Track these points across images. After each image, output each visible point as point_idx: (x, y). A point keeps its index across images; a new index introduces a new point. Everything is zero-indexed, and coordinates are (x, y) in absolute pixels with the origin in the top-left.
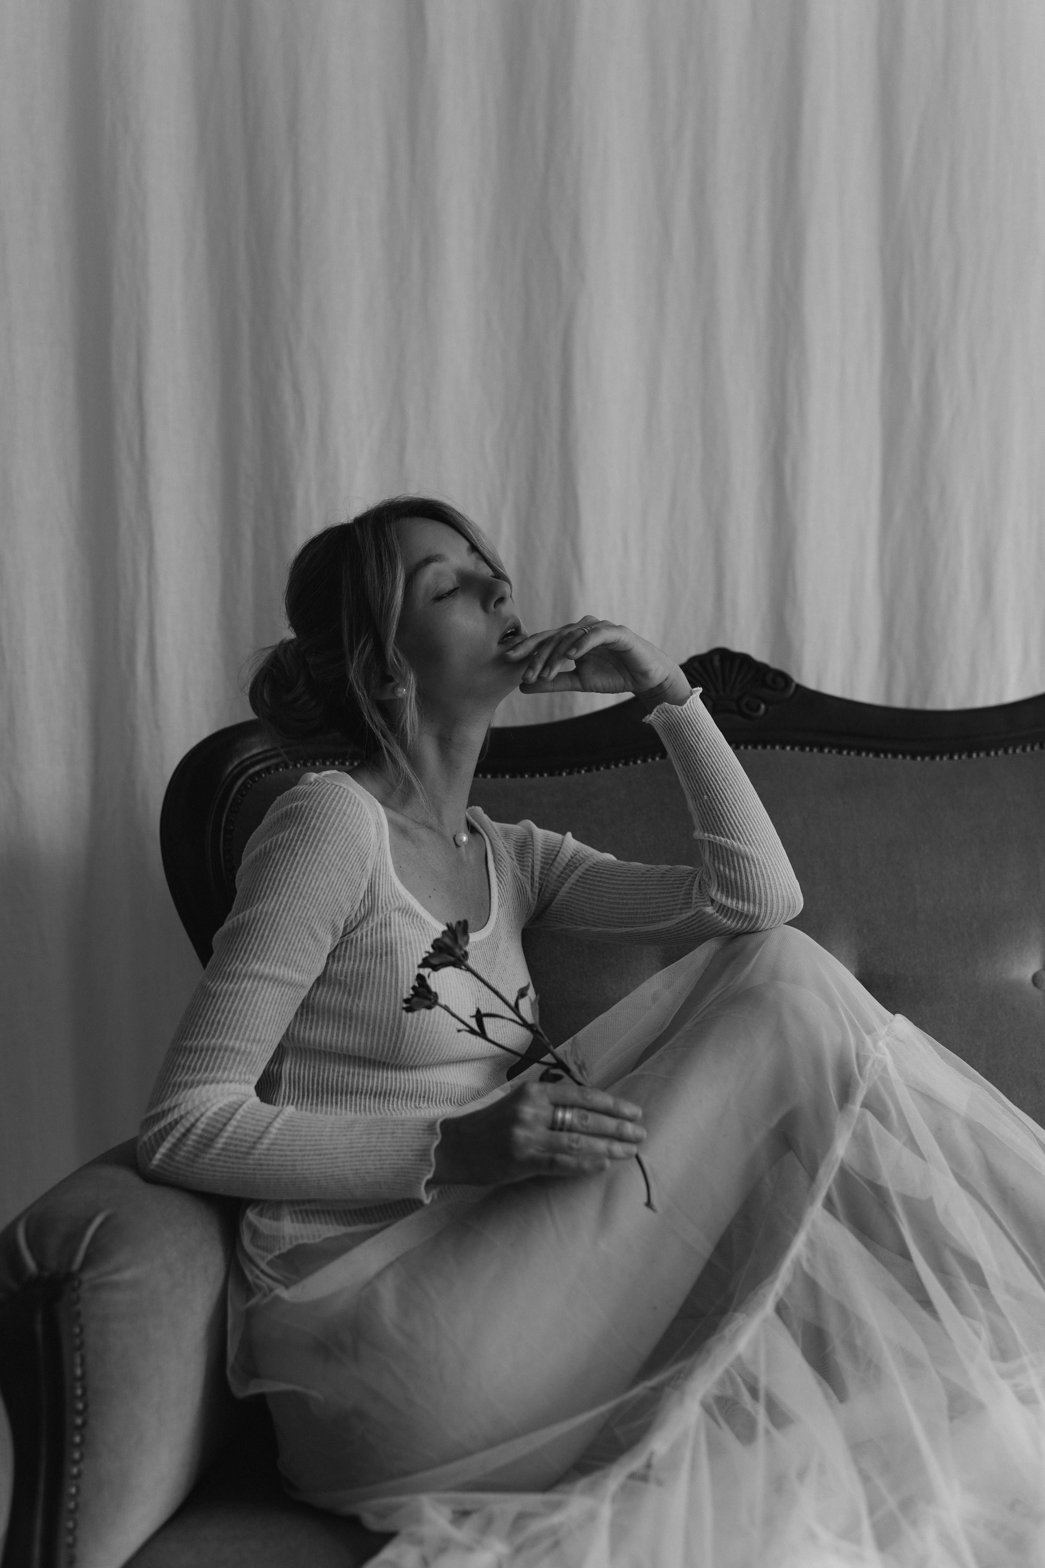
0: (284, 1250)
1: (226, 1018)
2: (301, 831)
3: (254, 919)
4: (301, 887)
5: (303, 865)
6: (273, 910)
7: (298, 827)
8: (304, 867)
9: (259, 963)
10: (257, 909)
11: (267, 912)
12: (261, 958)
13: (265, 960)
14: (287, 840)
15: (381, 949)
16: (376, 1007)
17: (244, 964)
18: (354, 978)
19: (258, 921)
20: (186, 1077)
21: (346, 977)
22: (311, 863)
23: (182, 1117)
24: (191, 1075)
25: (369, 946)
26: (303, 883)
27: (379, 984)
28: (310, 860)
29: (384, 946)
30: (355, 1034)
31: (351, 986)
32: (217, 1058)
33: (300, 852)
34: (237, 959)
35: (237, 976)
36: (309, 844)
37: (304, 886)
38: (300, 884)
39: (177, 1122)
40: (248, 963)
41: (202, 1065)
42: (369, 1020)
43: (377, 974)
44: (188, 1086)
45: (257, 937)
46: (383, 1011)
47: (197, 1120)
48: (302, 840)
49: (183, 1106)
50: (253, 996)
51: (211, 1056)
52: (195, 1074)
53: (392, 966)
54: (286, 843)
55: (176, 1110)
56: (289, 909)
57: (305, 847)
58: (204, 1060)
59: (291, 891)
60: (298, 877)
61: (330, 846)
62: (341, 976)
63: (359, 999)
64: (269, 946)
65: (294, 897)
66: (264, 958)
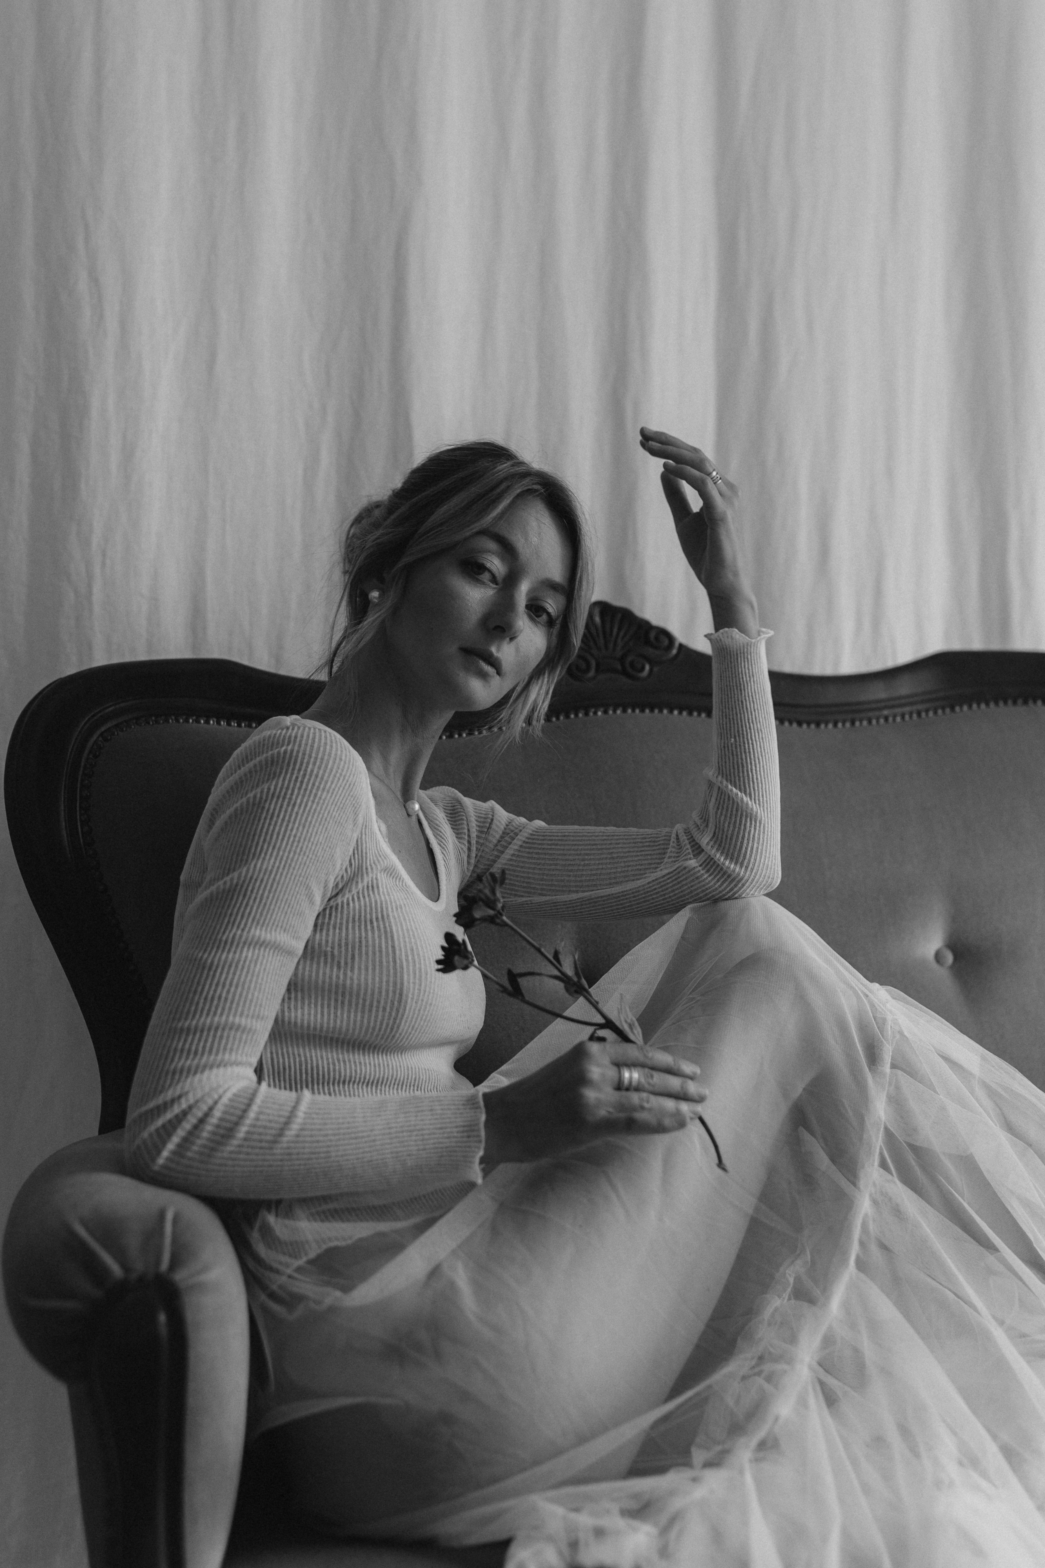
0: (312, 1255)
1: (228, 992)
2: (297, 778)
3: (251, 878)
4: (302, 840)
5: (302, 815)
6: (273, 867)
7: (292, 774)
8: (304, 818)
9: (259, 927)
10: (255, 866)
11: (266, 870)
12: (261, 922)
13: (265, 925)
14: (281, 789)
15: (371, 914)
16: (373, 979)
17: (243, 930)
18: (343, 949)
19: (256, 880)
20: (189, 1062)
21: (333, 948)
22: (311, 814)
23: (190, 1107)
24: (193, 1059)
25: (357, 911)
26: (303, 836)
27: (374, 953)
28: (309, 811)
29: (374, 910)
30: (349, 1012)
31: (340, 956)
32: (221, 1037)
33: (299, 801)
34: (233, 925)
35: (235, 943)
36: (308, 792)
37: (305, 840)
38: (300, 838)
39: (185, 1113)
40: (247, 929)
41: (204, 1047)
42: (365, 994)
43: (370, 942)
44: (192, 1072)
45: (255, 898)
46: (381, 982)
47: (211, 1109)
48: (300, 789)
49: (191, 1096)
50: (255, 966)
51: (215, 1036)
52: (198, 1057)
53: (386, 932)
54: (280, 792)
55: (183, 1100)
56: (290, 865)
57: (304, 796)
58: (206, 1041)
59: (292, 846)
60: (298, 828)
61: (330, 795)
62: (327, 946)
63: (352, 970)
64: (269, 909)
65: (295, 852)
66: (264, 923)
